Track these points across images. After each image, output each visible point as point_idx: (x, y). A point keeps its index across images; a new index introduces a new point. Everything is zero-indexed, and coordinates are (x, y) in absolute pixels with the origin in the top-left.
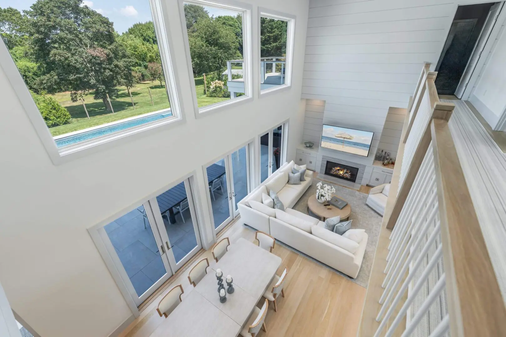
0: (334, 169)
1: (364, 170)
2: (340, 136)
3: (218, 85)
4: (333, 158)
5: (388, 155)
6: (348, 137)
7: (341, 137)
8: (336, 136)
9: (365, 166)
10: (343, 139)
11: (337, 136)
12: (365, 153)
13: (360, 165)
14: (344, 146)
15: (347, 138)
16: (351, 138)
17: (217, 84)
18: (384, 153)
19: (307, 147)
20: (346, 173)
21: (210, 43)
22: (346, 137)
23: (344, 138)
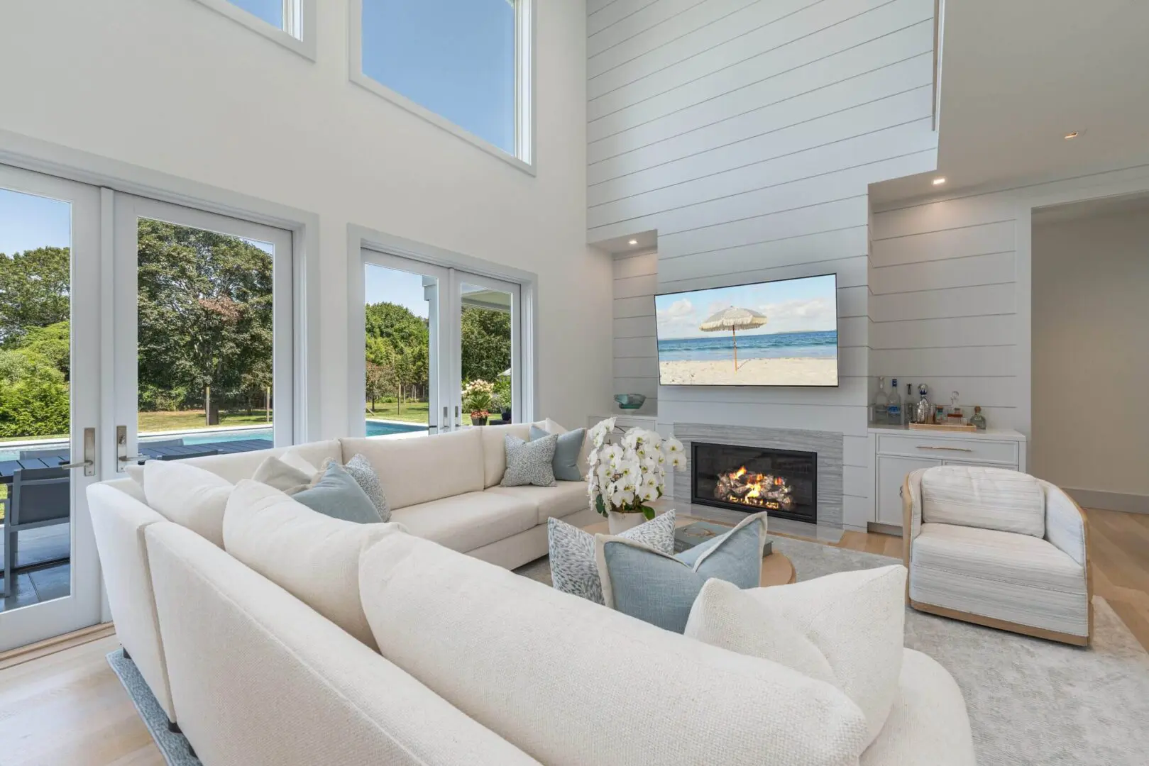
0: (724, 479)
1: (841, 459)
2: (718, 323)
3: (478, 388)
4: (711, 427)
5: (922, 393)
6: (748, 320)
7: (723, 327)
8: (702, 329)
9: (838, 439)
10: (729, 333)
11: (706, 326)
12: (823, 370)
13: (817, 435)
14: (739, 363)
15: (742, 326)
16: (757, 321)
17: (477, 386)
18: (901, 390)
19: (622, 406)
20: (774, 488)
21: (486, 329)
22: (739, 321)
23: (733, 328)
